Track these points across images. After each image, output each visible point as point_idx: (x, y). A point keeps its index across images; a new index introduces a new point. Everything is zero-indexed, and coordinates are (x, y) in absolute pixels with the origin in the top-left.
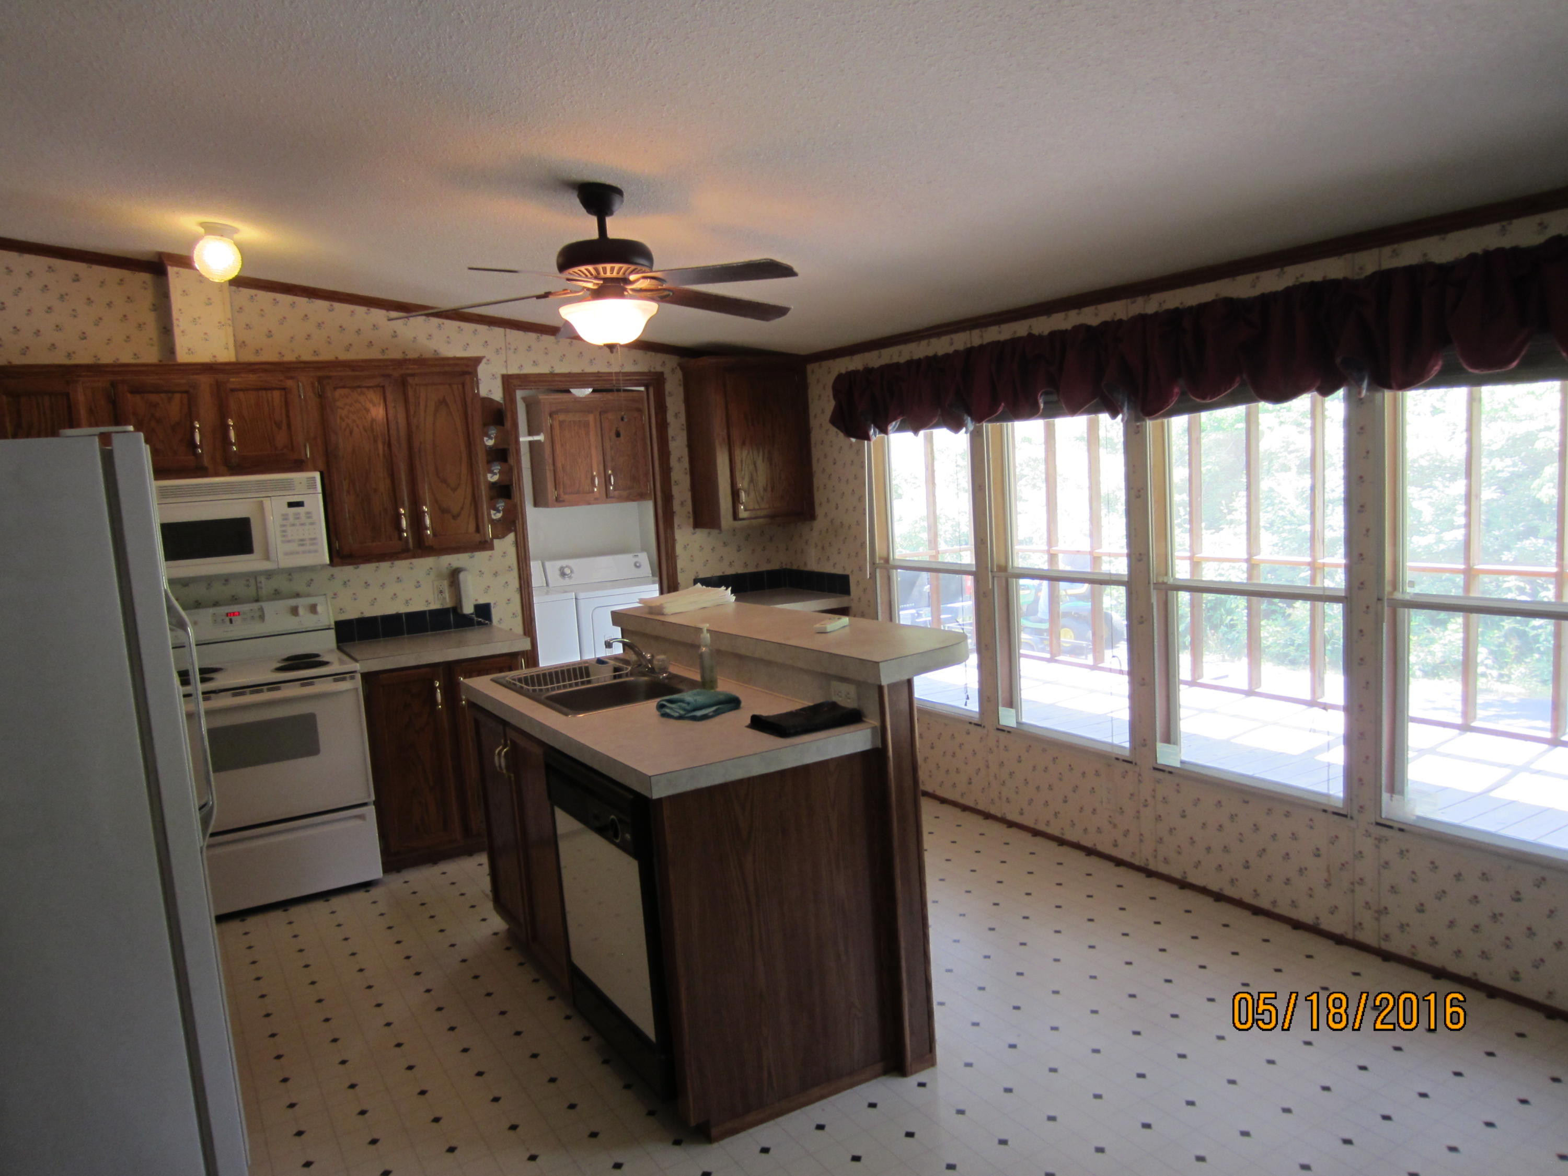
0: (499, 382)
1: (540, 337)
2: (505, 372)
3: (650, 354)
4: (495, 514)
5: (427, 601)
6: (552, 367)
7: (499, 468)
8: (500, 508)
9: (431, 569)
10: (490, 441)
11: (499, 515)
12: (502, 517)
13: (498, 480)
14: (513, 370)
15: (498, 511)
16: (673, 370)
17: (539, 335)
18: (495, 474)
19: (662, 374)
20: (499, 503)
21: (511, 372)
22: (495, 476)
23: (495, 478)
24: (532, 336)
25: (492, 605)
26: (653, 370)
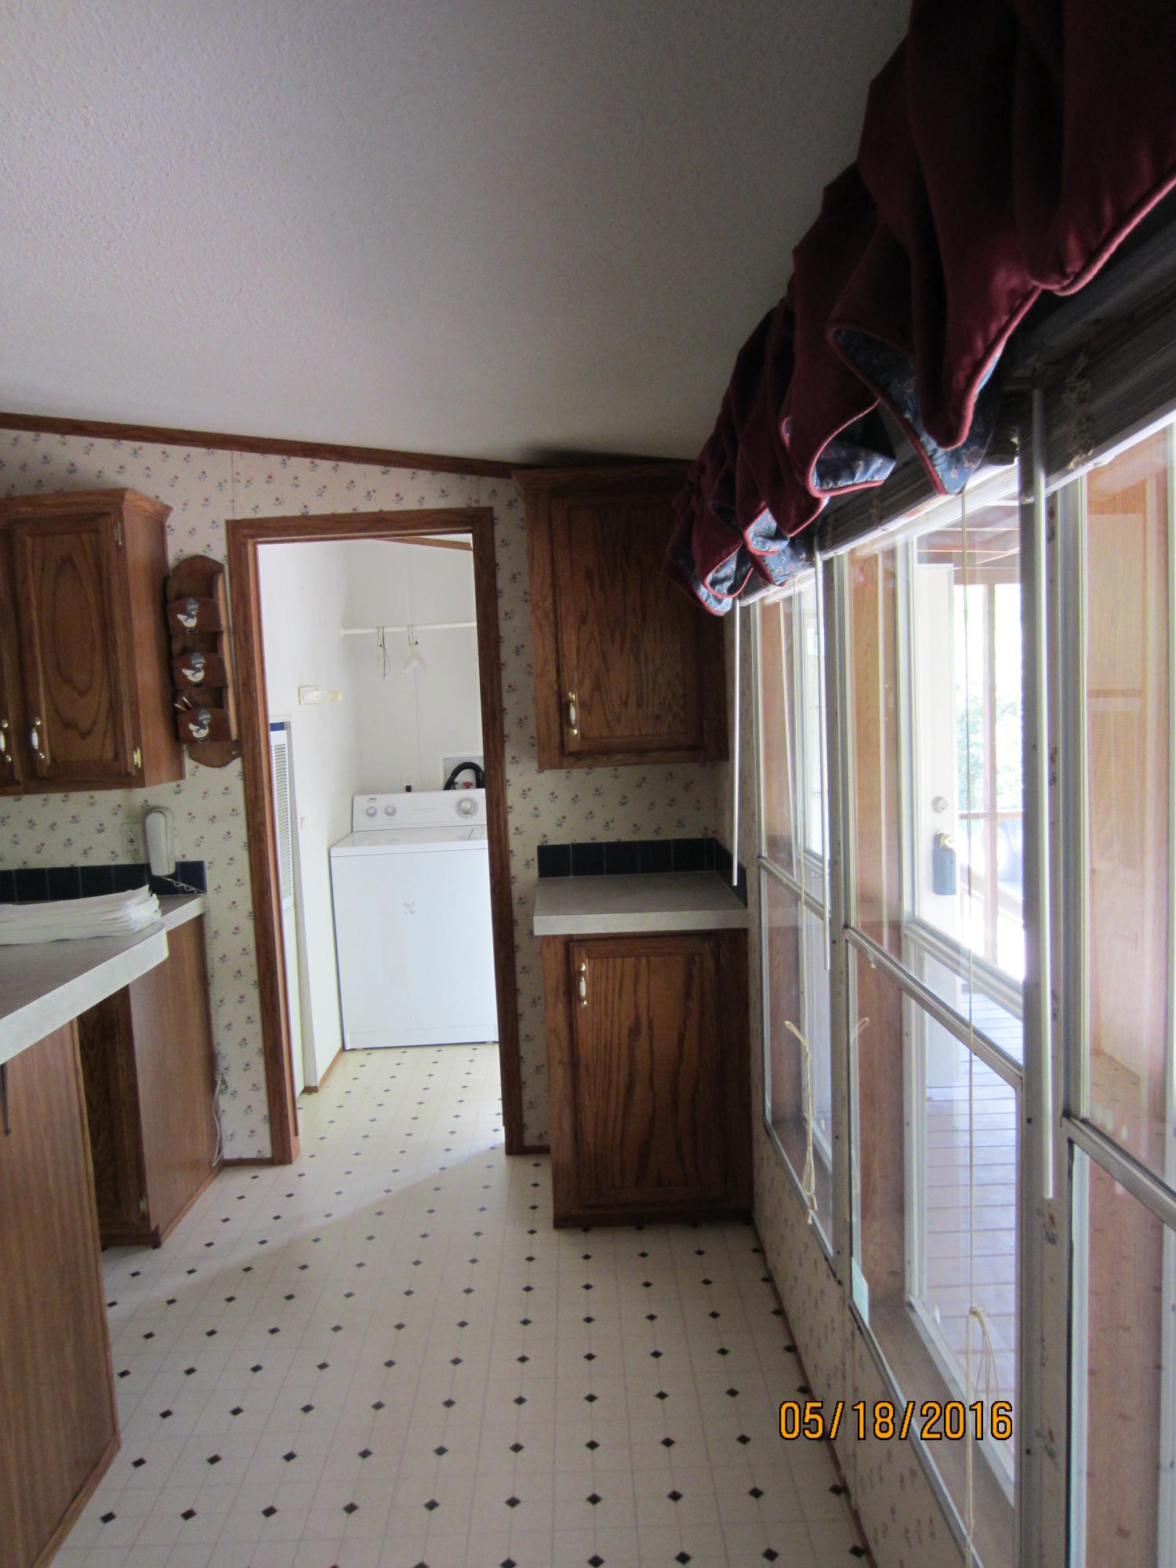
0: (221, 533)
1: (287, 461)
2: (231, 517)
3: (470, 479)
4: (197, 731)
5: (113, 853)
6: (305, 507)
7: (203, 661)
8: (205, 722)
9: (119, 806)
10: (190, 620)
11: (204, 733)
12: (207, 736)
13: (203, 679)
14: (245, 513)
15: (202, 726)
16: (510, 504)
17: (285, 457)
18: (198, 670)
19: (490, 509)
20: (202, 715)
21: (238, 517)
22: (198, 674)
23: (199, 676)
24: (274, 460)
25: (206, 865)
26: (474, 505)
